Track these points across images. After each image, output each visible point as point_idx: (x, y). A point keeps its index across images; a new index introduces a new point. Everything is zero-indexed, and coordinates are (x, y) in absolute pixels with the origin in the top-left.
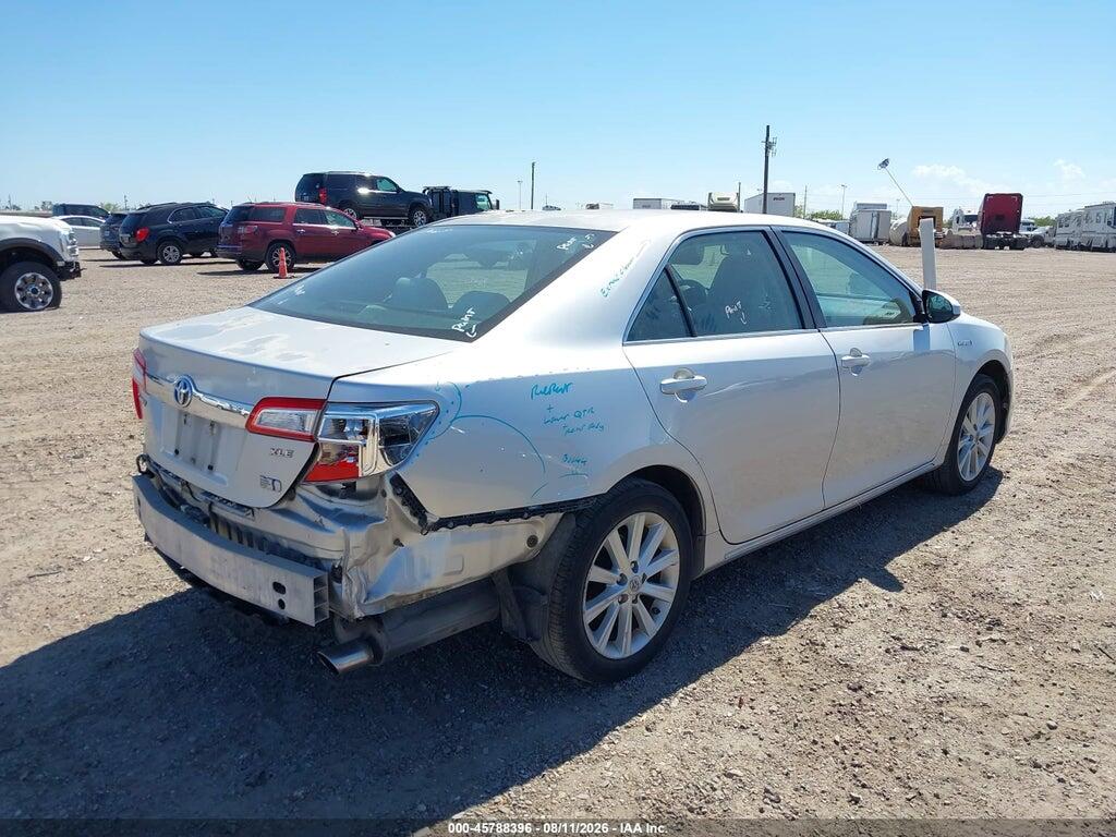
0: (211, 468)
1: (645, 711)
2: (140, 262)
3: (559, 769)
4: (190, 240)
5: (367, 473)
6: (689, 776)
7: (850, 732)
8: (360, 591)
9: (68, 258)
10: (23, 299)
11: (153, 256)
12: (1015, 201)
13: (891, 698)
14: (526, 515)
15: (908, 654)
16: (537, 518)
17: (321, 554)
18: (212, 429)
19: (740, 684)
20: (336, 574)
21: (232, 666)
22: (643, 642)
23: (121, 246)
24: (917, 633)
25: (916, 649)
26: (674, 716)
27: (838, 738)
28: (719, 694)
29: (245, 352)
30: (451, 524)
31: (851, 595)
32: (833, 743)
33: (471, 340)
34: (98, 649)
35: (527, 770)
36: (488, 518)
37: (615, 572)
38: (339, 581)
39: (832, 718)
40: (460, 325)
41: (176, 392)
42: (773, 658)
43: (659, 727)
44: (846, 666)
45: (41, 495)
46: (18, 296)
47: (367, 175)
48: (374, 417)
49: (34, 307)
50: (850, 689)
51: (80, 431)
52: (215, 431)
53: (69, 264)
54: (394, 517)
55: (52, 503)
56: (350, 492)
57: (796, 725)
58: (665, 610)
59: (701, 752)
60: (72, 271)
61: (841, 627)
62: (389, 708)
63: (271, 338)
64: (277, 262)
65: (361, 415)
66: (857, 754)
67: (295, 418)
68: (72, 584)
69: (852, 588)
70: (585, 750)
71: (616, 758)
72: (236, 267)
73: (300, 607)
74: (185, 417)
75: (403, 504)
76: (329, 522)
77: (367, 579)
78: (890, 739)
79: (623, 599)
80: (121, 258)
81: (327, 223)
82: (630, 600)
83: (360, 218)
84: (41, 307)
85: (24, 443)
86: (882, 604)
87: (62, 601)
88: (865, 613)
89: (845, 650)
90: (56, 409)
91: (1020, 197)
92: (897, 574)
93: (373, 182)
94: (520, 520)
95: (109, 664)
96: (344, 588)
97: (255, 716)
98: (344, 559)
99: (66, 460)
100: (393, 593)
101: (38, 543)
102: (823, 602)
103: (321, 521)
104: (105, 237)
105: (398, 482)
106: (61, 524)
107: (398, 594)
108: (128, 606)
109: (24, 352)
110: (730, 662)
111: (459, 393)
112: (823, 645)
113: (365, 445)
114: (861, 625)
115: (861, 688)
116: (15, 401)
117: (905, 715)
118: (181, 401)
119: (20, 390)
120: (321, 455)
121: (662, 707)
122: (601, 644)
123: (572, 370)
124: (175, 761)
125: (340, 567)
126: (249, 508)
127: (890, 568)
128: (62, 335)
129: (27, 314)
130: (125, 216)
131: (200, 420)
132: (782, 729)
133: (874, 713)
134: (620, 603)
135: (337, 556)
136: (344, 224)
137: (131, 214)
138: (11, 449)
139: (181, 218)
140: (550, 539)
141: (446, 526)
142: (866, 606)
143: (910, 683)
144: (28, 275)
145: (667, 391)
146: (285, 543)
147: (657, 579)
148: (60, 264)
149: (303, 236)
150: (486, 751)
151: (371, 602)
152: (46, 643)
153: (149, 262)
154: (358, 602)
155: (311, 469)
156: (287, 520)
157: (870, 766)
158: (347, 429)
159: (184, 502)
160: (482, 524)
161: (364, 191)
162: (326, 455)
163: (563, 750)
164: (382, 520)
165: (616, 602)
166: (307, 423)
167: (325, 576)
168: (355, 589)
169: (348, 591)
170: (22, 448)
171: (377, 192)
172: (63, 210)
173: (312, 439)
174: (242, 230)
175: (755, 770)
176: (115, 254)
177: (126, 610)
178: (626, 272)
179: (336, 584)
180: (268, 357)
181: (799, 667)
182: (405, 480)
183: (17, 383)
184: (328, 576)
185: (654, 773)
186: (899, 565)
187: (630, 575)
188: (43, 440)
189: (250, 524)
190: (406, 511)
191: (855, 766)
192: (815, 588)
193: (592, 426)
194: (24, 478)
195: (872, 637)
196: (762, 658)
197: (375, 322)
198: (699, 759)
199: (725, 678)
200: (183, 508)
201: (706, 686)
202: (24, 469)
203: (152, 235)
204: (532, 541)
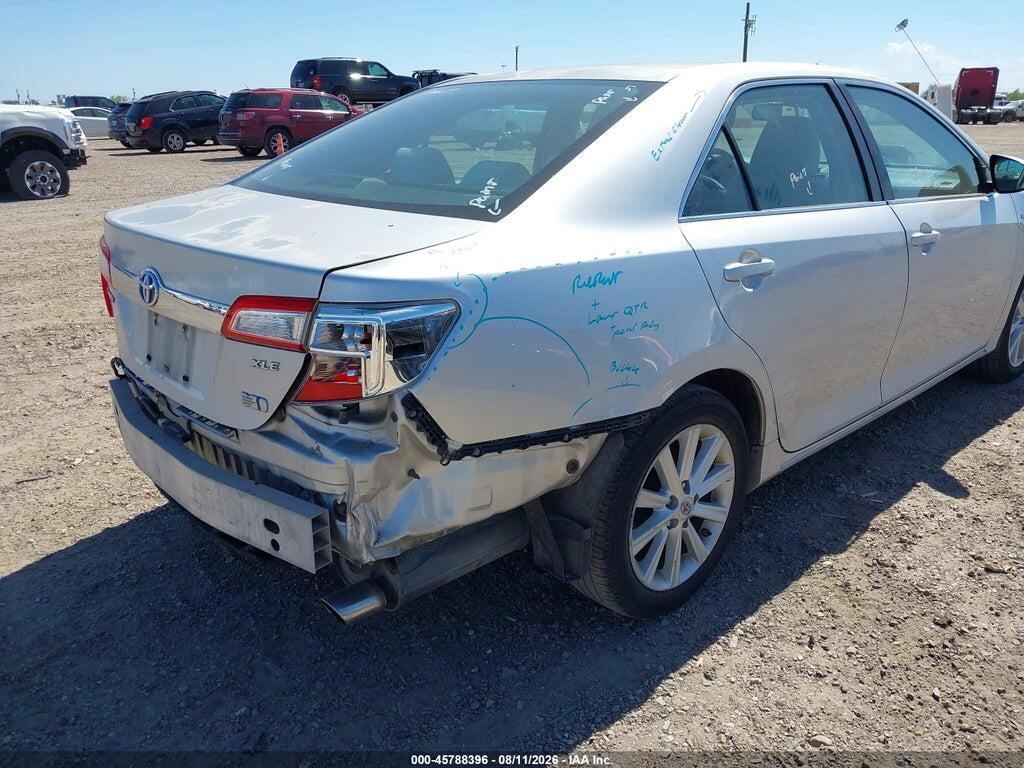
0: (186, 378)
1: (699, 651)
2: (147, 151)
3: (609, 732)
4: (192, 127)
5: (373, 392)
6: (766, 744)
7: (948, 684)
8: (368, 531)
9: (73, 146)
10: (33, 187)
11: (158, 144)
12: (991, 75)
13: (987, 635)
14: (567, 437)
15: (994, 577)
16: (580, 440)
17: (319, 488)
18: (185, 332)
19: (806, 617)
20: (339, 511)
21: (228, 591)
22: (693, 568)
23: (128, 135)
24: (998, 552)
25: (1004, 572)
26: (734, 660)
27: (937, 693)
28: (784, 629)
29: (215, 238)
30: (477, 452)
31: (912, 502)
32: (933, 699)
33: (495, 219)
34: (84, 570)
35: (571, 732)
36: (522, 442)
37: (664, 494)
38: (344, 519)
39: (924, 664)
40: (479, 200)
41: (141, 288)
42: (839, 583)
43: (720, 673)
44: (927, 594)
45: (37, 388)
46: (28, 184)
47: (359, 60)
48: (379, 320)
49: (44, 196)
50: (937, 624)
51: (80, 320)
52: (189, 334)
53: (74, 152)
54: (408, 444)
55: (47, 398)
56: (353, 413)
57: (883, 674)
58: (717, 531)
59: (775, 708)
60: (77, 159)
61: (910, 543)
62: (405, 647)
63: (250, 221)
64: (276, 148)
65: (362, 319)
66: (963, 713)
67: (282, 321)
68: (62, 490)
69: (911, 494)
70: (637, 705)
71: (674, 716)
72: (238, 154)
73: (298, 549)
74: (155, 318)
75: (419, 429)
76: (326, 448)
77: (376, 515)
78: (999, 692)
79: (672, 524)
80: (129, 147)
81: (322, 108)
82: (680, 524)
83: (353, 103)
84: (51, 195)
85: (24, 332)
86: (950, 515)
87: (50, 511)
88: (933, 525)
89: (920, 572)
90: (58, 296)
91: (996, 71)
92: (959, 476)
93: (364, 67)
94: (559, 443)
95: (95, 588)
96: (349, 528)
97: (254, 657)
98: (349, 494)
99: (64, 350)
100: (407, 533)
101: (28, 443)
102: (882, 511)
103: (318, 448)
104: (112, 127)
105: (412, 404)
106: (55, 422)
107: (414, 534)
108: (118, 517)
109: (31, 239)
110: (790, 588)
111: (485, 289)
112: (894, 566)
113: (369, 357)
114: (931, 539)
115: (950, 623)
116: (19, 289)
117: (1009, 659)
118: (147, 298)
119: (25, 277)
120: (314, 368)
121: (720, 648)
122: (648, 577)
123: (621, 254)
124: (163, 718)
125: (343, 503)
126: (232, 429)
127: (948, 468)
128: (69, 221)
129: (38, 202)
130: (130, 105)
131: (171, 322)
132: (868, 678)
133: (972, 657)
134: (669, 528)
135: (339, 491)
136: (337, 109)
137: (135, 103)
138: (10, 339)
139: (182, 107)
140: (593, 463)
141: (471, 454)
142: (932, 516)
143: (1005, 617)
144: (37, 163)
145: (731, 278)
146: (277, 472)
147: (709, 499)
148: (66, 152)
149: (299, 122)
150: (520, 705)
151: (381, 544)
152: (28, 562)
153: (155, 150)
154: (367, 545)
155: (303, 384)
156: (277, 446)
157: (984, 731)
158: (345, 336)
159: (161, 415)
160: (514, 450)
161: (356, 77)
162: (322, 367)
163: (611, 705)
164: (392, 448)
165: (665, 528)
166: (296, 328)
167: (325, 513)
168: (363, 530)
169: (356, 533)
170: (22, 338)
171: (368, 77)
172: (74, 101)
173: (302, 349)
174: (241, 117)
175: (844, 736)
176: (123, 143)
177: (117, 522)
178: (680, 130)
179: (339, 523)
180: (245, 244)
181: (870, 594)
182: (421, 401)
183: (23, 271)
184: (330, 513)
185: (724, 739)
186: (958, 465)
187: (681, 497)
188: (44, 329)
189: (235, 447)
190: (422, 438)
191: (965, 730)
192: (869, 494)
193: (645, 325)
194: (21, 370)
195: (948, 556)
196: (826, 583)
197: (374, 198)
198: (774, 718)
199: (786, 608)
200: (160, 422)
201: (768, 620)
202: (22, 361)
203: (155, 123)
204: (572, 466)
